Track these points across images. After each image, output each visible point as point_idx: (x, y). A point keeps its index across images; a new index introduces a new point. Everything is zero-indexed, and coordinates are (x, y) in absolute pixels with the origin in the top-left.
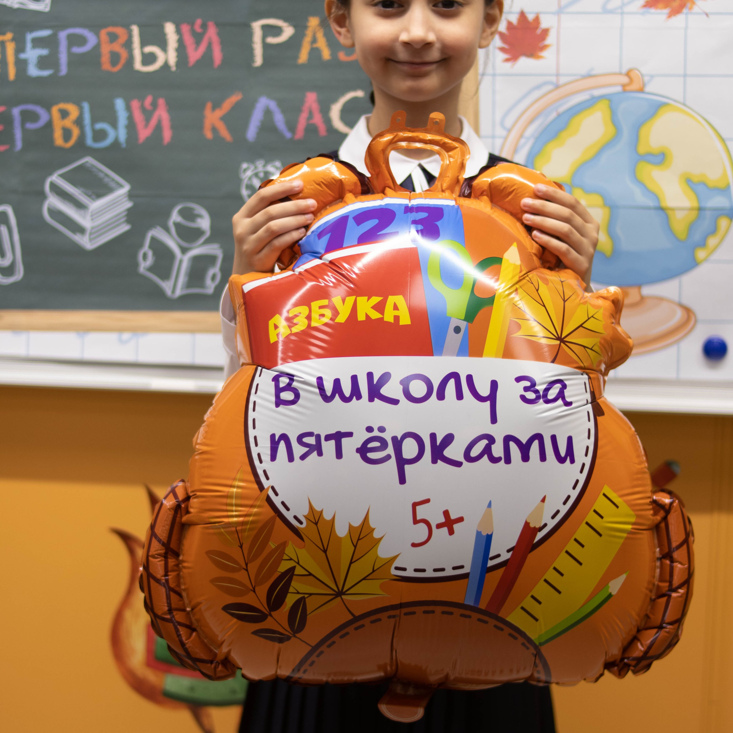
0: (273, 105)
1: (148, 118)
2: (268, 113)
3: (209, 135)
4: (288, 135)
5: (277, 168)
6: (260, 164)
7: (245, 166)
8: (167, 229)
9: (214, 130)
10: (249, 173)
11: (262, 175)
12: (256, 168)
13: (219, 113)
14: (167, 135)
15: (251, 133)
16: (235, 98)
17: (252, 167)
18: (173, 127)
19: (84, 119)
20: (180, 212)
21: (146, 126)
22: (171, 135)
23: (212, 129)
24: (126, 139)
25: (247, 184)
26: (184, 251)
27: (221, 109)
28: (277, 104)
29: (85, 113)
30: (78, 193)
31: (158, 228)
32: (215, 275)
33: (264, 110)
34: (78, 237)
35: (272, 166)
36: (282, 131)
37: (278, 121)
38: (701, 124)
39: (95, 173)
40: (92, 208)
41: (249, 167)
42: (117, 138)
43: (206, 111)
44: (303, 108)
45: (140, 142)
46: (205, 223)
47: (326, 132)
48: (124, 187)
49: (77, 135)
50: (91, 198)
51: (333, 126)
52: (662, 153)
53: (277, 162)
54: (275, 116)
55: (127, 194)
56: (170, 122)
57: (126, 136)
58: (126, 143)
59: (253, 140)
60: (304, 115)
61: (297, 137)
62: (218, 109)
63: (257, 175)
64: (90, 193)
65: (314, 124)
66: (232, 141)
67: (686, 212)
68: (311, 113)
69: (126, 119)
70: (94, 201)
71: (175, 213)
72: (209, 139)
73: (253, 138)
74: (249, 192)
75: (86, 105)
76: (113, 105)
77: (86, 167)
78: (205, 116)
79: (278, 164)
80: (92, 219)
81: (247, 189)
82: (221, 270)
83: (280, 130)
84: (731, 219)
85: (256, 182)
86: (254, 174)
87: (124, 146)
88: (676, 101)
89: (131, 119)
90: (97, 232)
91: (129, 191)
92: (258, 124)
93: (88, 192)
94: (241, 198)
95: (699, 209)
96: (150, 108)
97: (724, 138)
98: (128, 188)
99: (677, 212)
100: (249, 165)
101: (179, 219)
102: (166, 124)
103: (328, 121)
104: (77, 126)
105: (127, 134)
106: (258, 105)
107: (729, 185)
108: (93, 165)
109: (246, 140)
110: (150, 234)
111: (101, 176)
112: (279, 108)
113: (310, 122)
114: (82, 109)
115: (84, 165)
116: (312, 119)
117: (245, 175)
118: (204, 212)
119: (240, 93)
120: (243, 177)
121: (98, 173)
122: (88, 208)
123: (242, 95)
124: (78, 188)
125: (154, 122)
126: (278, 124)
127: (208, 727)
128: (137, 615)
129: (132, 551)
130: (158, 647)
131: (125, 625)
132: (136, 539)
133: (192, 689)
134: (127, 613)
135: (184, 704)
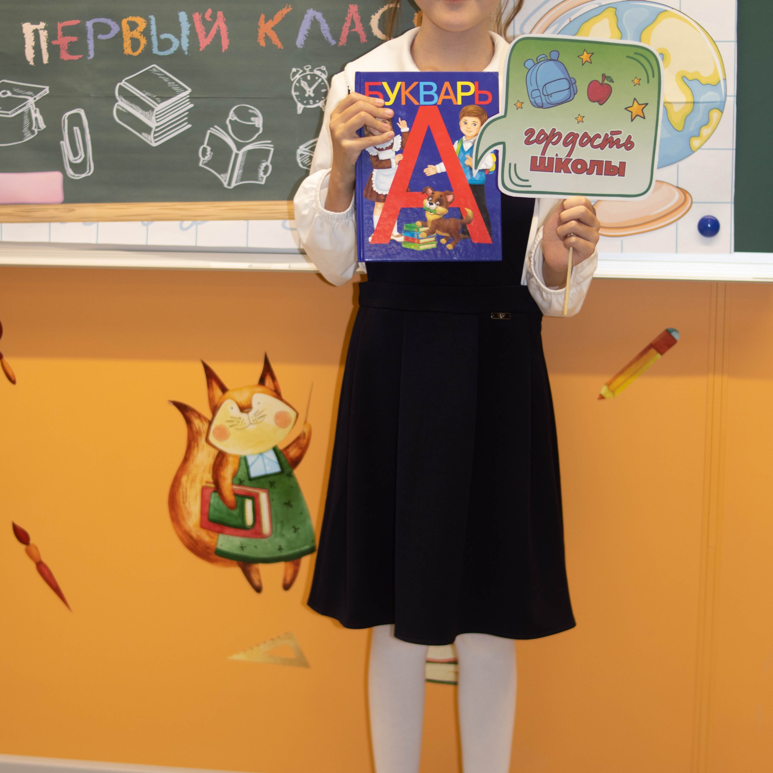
0: (319, 16)
1: (208, 31)
2: (315, 23)
3: (262, 43)
5: (323, 72)
6: (307, 69)
7: (294, 70)
8: (225, 129)
9: (267, 38)
10: (298, 76)
11: (309, 78)
12: (304, 71)
13: (271, 23)
14: (225, 44)
15: (300, 41)
16: (285, 11)
17: (301, 71)
18: (230, 37)
19: (151, 30)
20: (236, 112)
21: (206, 36)
22: (229, 44)
23: (264, 38)
24: (188, 47)
25: (296, 85)
26: (240, 146)
27: (273, 20)
28: (323, 15)
29: (151, 25)
30: (144, 97)
31: (216, 126)
32: (267, 168)
33: (311, 20)
34: (144, 137)
35: (317, 70)
36: (327, 38)
37: (323, 30)
38: (695, 28)
39: (160, 77)
40: (156, 109)
41: (298, 71)
42: (180, 47)
43: (259, 22)
44: (346, 19)
45: (201, 50)
46: (258, 122)
47: (366, 39)
48: (186, 90)
49: (144, 44)
50: (156, 101)
51: (373, 33)
52: (662, 54)
53: (323, 67)
54: (321, 25)
55: (188, 96)
56: (227, 32)
57: (188, 45)
58: (188, 51)
59: (302, 47)
60: (347, 24)
61: (340, 44)
62: (270, 20)
63: (304, 78)
64: (155, 96)
65: (355, 32)
66: (283, 48)
67: (683, 105)
68: (353, 22)
69: (189, 30)
70: (159, 103)
71: (232, 112)
72: (262, 46)
73: (301, 45)
74: (298, 93)
75: (152, 18)
76: (178, 17)
77: (152, 72)
78: (259, 27)
79: (324, 68)
80: (157, 119)
81: (295, 91)
82: (271, 163)
83: (325, 38)
84: (722, 113)
85: (304, 84)
86: (302, 77)
87: (186, 53)
88: (673, 8)
89: (192, 29)
90: (161, 131)
91: (190, 94)
92: (307, 32)
93: (152, 95)
94: (292, 98)
95: (694, 103)
96: (209, 19)
97: (714, 40)
98: (189, 90)
99: (674, 105)
100: (298, 69)
101: (235, 118)
102: (224, 34)
103: (368, 29)
104: (144, 36)
105: (189, 43)
106: (306, 16)
107: (720, 81)
108: (159, 70)
109: (296, 46)
110: (209, 132)
111: (166, 80)
112: (324, 19)
113: (351, 31)
114: (148, 21)
115: (150, 70)
116: (354, 28)
117: (294, 78)
118: (257, 112)
119: (290, 7)
120: (292, 80)
121: (163, 78)
122: (153, 109)
123: (291, 8)
124: (144, 93)
125: (213, 32)
126: (323, 32)
127: (257, 583)
128: (193, 481)
129: (189, 422)
130: (212, 510)
131: (181, 490)
132: (193, 411)
133: (242, 548)
134: (184, 479)
135: (235, 562)
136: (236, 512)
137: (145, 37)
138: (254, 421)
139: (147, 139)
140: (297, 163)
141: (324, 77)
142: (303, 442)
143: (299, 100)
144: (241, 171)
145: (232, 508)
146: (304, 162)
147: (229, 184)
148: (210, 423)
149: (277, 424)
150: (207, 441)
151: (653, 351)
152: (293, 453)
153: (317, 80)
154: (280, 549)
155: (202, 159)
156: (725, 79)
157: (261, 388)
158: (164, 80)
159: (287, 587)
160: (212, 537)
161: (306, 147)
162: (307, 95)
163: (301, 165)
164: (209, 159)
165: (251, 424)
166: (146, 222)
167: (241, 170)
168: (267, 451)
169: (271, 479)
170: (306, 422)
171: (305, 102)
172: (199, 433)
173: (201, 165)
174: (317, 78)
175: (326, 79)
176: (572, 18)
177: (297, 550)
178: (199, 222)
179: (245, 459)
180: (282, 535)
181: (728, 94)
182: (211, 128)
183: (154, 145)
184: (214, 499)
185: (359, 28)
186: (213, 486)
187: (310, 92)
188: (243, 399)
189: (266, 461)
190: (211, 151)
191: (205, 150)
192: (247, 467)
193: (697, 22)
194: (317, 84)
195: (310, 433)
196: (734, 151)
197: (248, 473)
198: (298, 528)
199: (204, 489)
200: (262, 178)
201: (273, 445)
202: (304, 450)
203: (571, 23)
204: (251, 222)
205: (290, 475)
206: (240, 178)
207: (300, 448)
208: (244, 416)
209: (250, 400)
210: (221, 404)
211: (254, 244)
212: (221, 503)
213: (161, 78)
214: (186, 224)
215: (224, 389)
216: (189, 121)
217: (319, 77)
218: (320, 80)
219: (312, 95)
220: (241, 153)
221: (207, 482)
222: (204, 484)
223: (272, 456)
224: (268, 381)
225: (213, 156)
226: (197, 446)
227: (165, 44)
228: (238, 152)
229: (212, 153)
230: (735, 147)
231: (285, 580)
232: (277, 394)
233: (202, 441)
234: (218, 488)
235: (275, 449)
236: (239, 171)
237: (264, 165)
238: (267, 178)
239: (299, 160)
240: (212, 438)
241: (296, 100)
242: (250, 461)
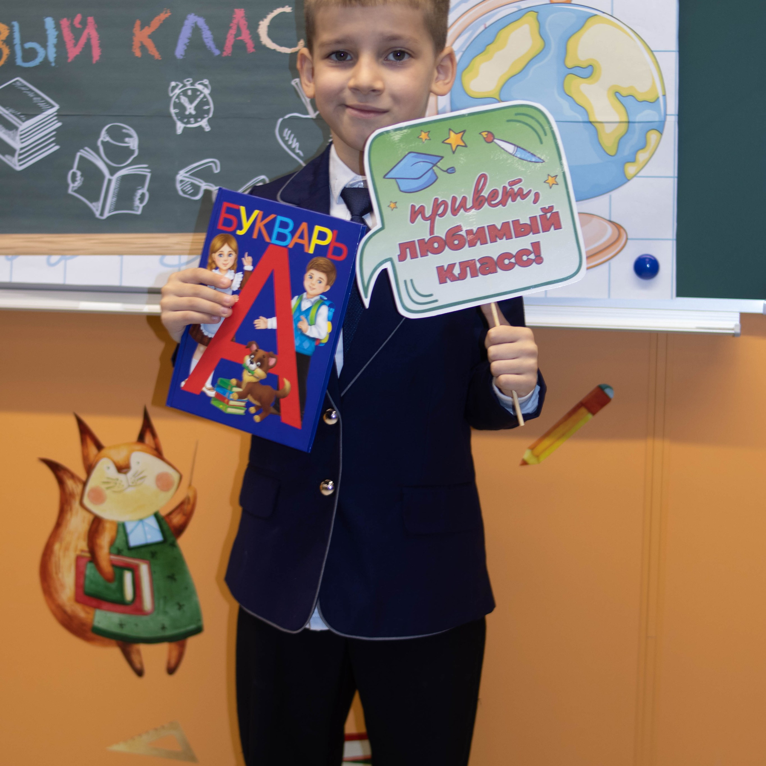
0: (201, 22)
1: (77, 39)
2: (196, 29)
3: (138, 53)
4: (217, 52)
5: (206, 86)
6: (188, 82)
7: (173, 84)
8: (96, 151)
9: (143, 47)
10: (177, 91)
11: (190, 93)
12: (185, 86)
13: (148, 31)
14: (96, 53)
15: (180, 51)
16: (163, 16)
17: (181, 85)
18: (101, 46)
19: (14, 39)
20: (109, 132)
21: (75, 45)
22: (100, 54)
23: (140, 47)
24: (55, 57)
25: (175, 102)
26: (113, 171)
27: (149, 26)
28: (205, 21)
29: (14, 32)
30: (7, 114)
31: (86, 148)
32: (143, 195)
33: (192, 27)
34: (7, 159)
35: (200, 84)
36: (210, 48)
37: (207, 38)
38: (630, 36)
39: (25, 92)
40: (21, 128)
41: (177, 85)
42: (46, 58)
43: (135, 29)
44: (231, 25)
45: (69, 60)
46: (133, 143)
47: (254, 48)
48: (53, 106)
49: (7, 55)
50: (20, 119)
51: (260, 42)
52: (591, 65)
53: (205, 80)
54: (203, 33)
55: (56, 114)
56: (99, 40)
57: (55, 55)
58: (56, 61)
59: (181, 57)
60: (232, 32)
61: (225, 54)
62: (147, 27)
63: (185, 93)
64: (19, 113)
65: (241, 41)
66: (160, 59)
67: (615, 125)
68: (239, 29)
69: (56, 38)
70: (24, 121)
71: (103, 132)
72: (137, 57)
73: (182, 55)
74: (177, 111)
75: (16, 24)
76: (43, 24)
77: (16, 86)
78: (133, 35)
79: (206, 82)
80: (22, 139)
81: (175, 108)
82: (149, 190)
83: (208, 47)
84: (661, 133)
85: (184, 100)
86: (182, 92)
87: (53, 65)
88: (604, 13)
89: (60, 37)
90: (27, 153)
91: (58, 111)
92: (187, 41)
93: (16, 112)
94: (170, 116)
95: (629, 122)
96: (79, 26)
97: (652, 50)
98: (57, 107)
99: (605, 125)
100: (177, 83)
101: (108, 139)
102: (95, 42)
103: (256, 37)
104: (7, 45)
105: (56, 53)
106: (186, 22)
107: (658, 98)
108: (23, 84)
109: (174, 58)
110: (79, 154)
111: (31, 95)
112: (207, 25)
113: (238, 39)
114: (11, 28)
115: (14, 84)
116: (240, 36)
117: (173, 93)
118: (132, 132)
119: (168, 11)
120: (171, 95)
121: (28, 92)
122: (16, 128)
123: (170, 12)
124: (7, 110)
125: (83, 40)
126: (206, 41)
127: (138, 666)
128: (67, 549)
129: (61, 483)
130: (87, 582)
131: (54, 559)
132: (65, 470)
133: (121, 625)
134: (57, 547)
135: (114, 642)
136: (114, 585)
137: (8, 47)
138: (133, 483)
139: (11, 162)
140: (176, 191)
141: (207, 92)
142: (187, 508)
143: (179, 118)
144: (115, 199)
145: (110, 580)
146: (185, 189)
147: (102, 214)
148: (85, 484)
149: (158, 486)
150: (82, 504)
151: (583, 410)
152: (177, 520)
153: (199, 95)
154: (163, 628)
155: (71, 185)
156: (664, 96)
157: (140, 446)
158: (29, 95)
159: (171, 670)
160: (87, 613)
161: (187, 172)
162: (187, 113)
163: (181, 193)
164: (80, 185)
165: (129, 486)
166: (10, 257)
167: (116, 197)
168: (147, 517)
169: (152, 549)
170: (190, 485)
171: (185, 120)
172: (72, 495)
173: (70, 191)
174: (198, 93)
175: (210, 94)
176: (488, 24)
177: (182, 630)
178: (68, 256)
179: (123, 526)
180: (165, 613)
181: (669, 112)
182: (82, 150)
183: (19, 168)
184: (90, 570)
185: (246, 36)
186: (88, 555)
187: (190, 109)
188: (120, 457)
189: (147, 528)
190: (82, 176)
191: (74, 175)
192: (126, 535)
193: (632, 28)
194: (198, 100)
195: (195, 498)
196: (676, 180)
197: (127, 542)
198: (183, 605)
199: (78, 558)
200: (138, 207)
201: (154, 510)
202: (188, 516)
203: (487, 29)
204: (126, 258)
205: (173, 545)
206: (113, 207)
207: (184, 515)
208: (121, 477)
209: (128, 458)
210: (96, 462)
211: (128, 283)
212: (98, 574)
213: (25, 94)
214: (54, 259)
215: (99, 447)
216: (57, 142)
217: (201, 93)
218: (202, 96)
219: (194, 112)
220: (115, 178)
221: (82, 551)
222: (78, 553)
223: (153, 523)
224: (148, 438)
225: (84, 182)
226: (71, 510)
227: (29, 55)
228: (111, 178)
229: (83, 179)
230: (676, 175)
231: (169, 663)
232: (158, 453)
233: (76, 504)
234: (94, 558)
235: (156, 515)
236: (112, 199)
237: (139, 192)
238: (144, 207)
239: (179, 187)
240: (87, 502)
241: (175, 118)
242: (129, 528)
